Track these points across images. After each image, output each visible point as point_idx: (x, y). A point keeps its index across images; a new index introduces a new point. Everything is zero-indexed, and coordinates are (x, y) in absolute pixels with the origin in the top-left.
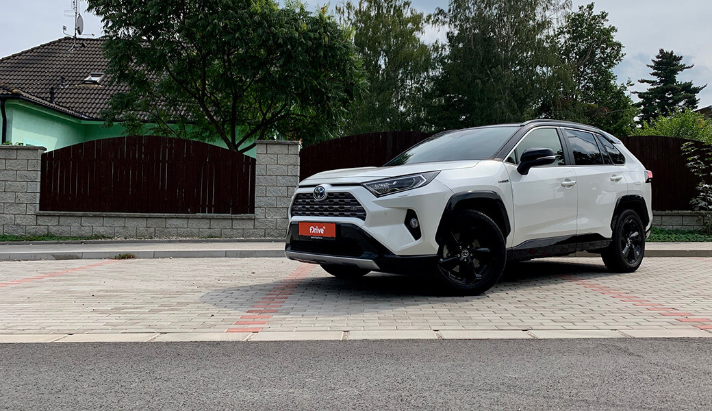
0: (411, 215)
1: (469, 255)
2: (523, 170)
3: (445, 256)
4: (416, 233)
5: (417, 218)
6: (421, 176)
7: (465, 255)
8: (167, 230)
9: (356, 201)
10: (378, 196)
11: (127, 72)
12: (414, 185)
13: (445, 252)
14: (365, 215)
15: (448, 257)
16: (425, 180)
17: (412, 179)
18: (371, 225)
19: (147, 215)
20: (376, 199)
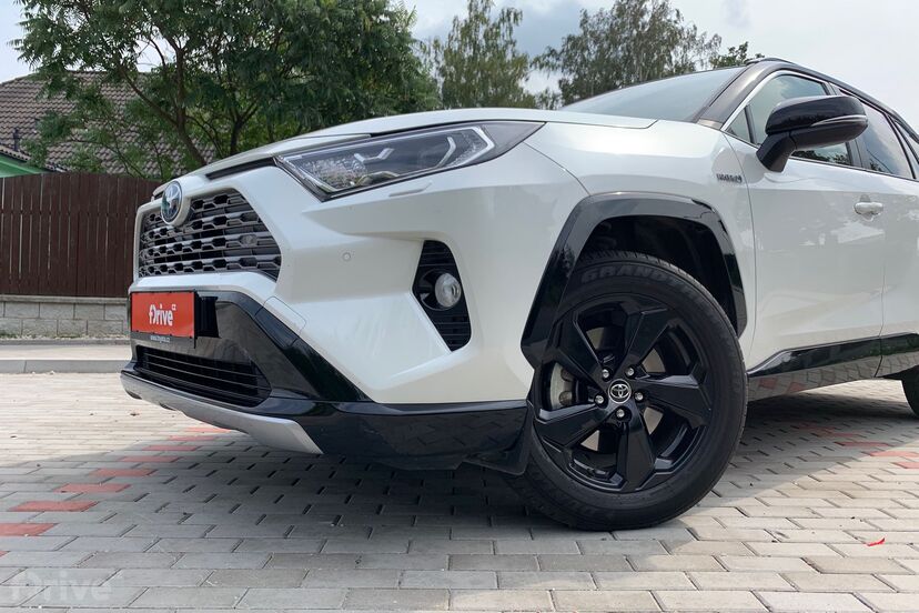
0: (435, 261)
1: (633, 396)
2: (772, 159)
3: (555, 398)
4: (454, 326)
5: (456, 274)
6: (474, 128)
7: (618, 398)
8: (105, 325)
9: (255, 217)
10: (326, 196)
11: (64, 79)
12: (452, 159)
13: (558, 387)
14: (278, 261)
15: (566, 405)
16: (491, 145)
17: (443, 139)
18: (295, 296)
19: (74, 299)
20: (316, 205)
